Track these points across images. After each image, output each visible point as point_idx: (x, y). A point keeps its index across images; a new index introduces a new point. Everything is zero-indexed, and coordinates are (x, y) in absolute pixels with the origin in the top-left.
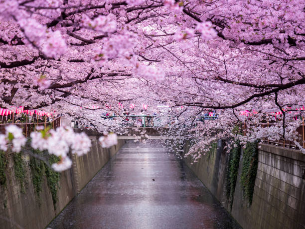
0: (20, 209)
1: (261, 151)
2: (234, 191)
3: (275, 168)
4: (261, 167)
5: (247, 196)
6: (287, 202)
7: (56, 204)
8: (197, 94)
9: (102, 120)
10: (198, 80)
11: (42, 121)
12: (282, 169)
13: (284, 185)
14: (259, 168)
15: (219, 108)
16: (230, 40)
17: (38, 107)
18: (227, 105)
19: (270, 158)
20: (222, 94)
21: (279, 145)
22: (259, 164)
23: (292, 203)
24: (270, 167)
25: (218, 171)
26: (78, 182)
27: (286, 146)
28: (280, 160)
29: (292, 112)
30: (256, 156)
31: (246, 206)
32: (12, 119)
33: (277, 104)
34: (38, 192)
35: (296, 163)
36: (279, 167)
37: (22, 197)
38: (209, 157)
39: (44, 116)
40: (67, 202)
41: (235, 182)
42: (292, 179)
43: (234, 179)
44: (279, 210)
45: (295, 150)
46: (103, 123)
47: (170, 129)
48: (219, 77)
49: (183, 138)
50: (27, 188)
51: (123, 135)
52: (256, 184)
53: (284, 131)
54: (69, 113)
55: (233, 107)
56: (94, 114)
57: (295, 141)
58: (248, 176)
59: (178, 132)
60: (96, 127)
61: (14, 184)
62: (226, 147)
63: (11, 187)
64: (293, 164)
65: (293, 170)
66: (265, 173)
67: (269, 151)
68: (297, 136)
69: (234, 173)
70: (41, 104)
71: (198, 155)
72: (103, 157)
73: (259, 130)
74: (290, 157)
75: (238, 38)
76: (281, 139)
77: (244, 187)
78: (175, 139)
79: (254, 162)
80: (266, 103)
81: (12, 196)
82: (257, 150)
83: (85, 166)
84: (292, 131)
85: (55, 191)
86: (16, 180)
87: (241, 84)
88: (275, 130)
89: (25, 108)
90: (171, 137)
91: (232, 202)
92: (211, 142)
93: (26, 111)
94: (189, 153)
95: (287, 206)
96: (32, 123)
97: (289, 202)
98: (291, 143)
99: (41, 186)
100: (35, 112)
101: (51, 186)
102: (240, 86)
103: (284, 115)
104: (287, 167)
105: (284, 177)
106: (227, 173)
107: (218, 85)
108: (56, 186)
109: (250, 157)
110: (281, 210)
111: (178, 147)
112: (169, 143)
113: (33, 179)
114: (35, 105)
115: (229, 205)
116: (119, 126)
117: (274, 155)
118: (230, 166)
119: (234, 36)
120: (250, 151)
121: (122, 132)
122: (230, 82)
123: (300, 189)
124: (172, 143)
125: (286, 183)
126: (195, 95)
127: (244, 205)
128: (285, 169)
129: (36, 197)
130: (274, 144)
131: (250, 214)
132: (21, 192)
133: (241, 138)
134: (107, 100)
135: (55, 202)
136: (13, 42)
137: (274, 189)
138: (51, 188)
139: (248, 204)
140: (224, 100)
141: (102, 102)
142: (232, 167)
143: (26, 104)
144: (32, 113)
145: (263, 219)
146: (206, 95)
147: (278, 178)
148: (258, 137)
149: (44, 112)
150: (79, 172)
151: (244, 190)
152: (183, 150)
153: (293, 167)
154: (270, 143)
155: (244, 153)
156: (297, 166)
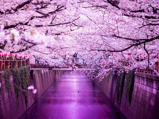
0: (8, 105)
1: (136, 76)
2: (121, 98)
3: (143, 84)
4: (136, 84)
5: (128, 100)
6: (150, 102)
7: (27, 104)
8: (103, 44)
9: (51, 60)
10: (103, 37)
11: (20, 60)
12: (147, 85)
13: (148, 93)
14: (135, 85)
15: (114, 51)
16: (122, 9)
17: (18, 52)
18: (118, 50)
19: (141, 79)
20: (116, 44)
21: (146, 72)
22: (135, 83)
23: (152, 103)
24: (140, 84)
25: (113, 87)
26: (38, 93)
27: (149, 73)
28: (146, 80)
29: (153, 54)
30: (133, 79)
31: (128, 105)
32: (4, 57)
33: (145, 49)
34: (17, 97)
35: (154, 82)
36: (145, 84)
37: (9, 99)
38: (108, 80)
39: (21, 57)
40: (33, 103)
41: (122, 92)
42: (152, 90)
43: (121, 91)
44: (145, 107)
45: (154, 75)
46: (52, 61)
47: (88, 65)
48: (114, 35)
49: (95, 69)
50: (12, 95)
51: (63, 68)
52: (133, 94)
53: (149, 64)
54: (34, 56)
55: (121, 51)
56: (47, 56)
57: (154, 70)
58: (129, 89)
59: (92, 66)
60: (48, 63)
61: (5, 92)
62: (117, 73)
63: (4, 94)
64: (153, 82)
65: (153, 86)
66: (138, 88)
67: (140, 76)
68: (156, 66)
69: (121, 88)
70: (20, 50)
71: (102, 77)
72: (52, 80)
73: (135, 63)
74: (151, 79)
75: (126, 8)
76: (147, 68)
77: (127, 95)
78: (90, 70)
79: (132, 82)
80: (139, 49)
81: (4, 99)
82: (134, 76)
83: (42, 84)
84: (152, 64)
85: (26, 96)
86: (6, 90)
87: (126, 39)
88: (144, 64)
89: (11, 53)
90: (88, 69)
91: (120, 103)
92: (110, 71)
93: (11, 54)
94: (98, 76)
95: (149, 104)
96: (15, 61)
97: (151, 102)
98: (152, 71)
99: (19, 94)
100: (16, 55)
101: (25, 94)
102: (126, 40)
103: (149, 55)
104: (150, 84)
105: (148, 89)
106: (117, 88)
107: (114, 39)
108: (27, 94)
109: (130, 79)
110: (146, 107)
111: (92, 74)
112: (87, 72)
113: (15, 90)
114: (16, 51)
115: (119, 105)
116: (60, 63)
117: (143, 78)
118: (119, 84)
119: (124, 7)
120: (130, 76)
121: (62, 66)
122: (120, 37)
123: (156, 95)
124: (88, 72)
125: (149, 92)
126: (102, 45)
127: (127, 105)
128: (149, 85)
129: (16, 100)
130: (143, 72)
131: (130, 109)
132: (9, 96)
133: (126, 67)
134: (55, 48)
135: (26, 103)
136: (6, 12)
137: (142, 96)
138: (25, 95)
139: (129, 104)
140: (117, 47)
141: (52, 49)
142: (120, 85)
143: (11, 50)
144: (15, 55)
145: (137, 111)
146: (108, 45)
147: (145, 90)
148: (135, 67)
149: (21, 55)
150: (39, 87)
151: (127, 97)
152: (94, 76)
153: (153, 84)
154: (141, 72)
155: (127, 77)
156: (155, 83)
